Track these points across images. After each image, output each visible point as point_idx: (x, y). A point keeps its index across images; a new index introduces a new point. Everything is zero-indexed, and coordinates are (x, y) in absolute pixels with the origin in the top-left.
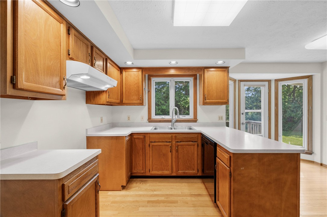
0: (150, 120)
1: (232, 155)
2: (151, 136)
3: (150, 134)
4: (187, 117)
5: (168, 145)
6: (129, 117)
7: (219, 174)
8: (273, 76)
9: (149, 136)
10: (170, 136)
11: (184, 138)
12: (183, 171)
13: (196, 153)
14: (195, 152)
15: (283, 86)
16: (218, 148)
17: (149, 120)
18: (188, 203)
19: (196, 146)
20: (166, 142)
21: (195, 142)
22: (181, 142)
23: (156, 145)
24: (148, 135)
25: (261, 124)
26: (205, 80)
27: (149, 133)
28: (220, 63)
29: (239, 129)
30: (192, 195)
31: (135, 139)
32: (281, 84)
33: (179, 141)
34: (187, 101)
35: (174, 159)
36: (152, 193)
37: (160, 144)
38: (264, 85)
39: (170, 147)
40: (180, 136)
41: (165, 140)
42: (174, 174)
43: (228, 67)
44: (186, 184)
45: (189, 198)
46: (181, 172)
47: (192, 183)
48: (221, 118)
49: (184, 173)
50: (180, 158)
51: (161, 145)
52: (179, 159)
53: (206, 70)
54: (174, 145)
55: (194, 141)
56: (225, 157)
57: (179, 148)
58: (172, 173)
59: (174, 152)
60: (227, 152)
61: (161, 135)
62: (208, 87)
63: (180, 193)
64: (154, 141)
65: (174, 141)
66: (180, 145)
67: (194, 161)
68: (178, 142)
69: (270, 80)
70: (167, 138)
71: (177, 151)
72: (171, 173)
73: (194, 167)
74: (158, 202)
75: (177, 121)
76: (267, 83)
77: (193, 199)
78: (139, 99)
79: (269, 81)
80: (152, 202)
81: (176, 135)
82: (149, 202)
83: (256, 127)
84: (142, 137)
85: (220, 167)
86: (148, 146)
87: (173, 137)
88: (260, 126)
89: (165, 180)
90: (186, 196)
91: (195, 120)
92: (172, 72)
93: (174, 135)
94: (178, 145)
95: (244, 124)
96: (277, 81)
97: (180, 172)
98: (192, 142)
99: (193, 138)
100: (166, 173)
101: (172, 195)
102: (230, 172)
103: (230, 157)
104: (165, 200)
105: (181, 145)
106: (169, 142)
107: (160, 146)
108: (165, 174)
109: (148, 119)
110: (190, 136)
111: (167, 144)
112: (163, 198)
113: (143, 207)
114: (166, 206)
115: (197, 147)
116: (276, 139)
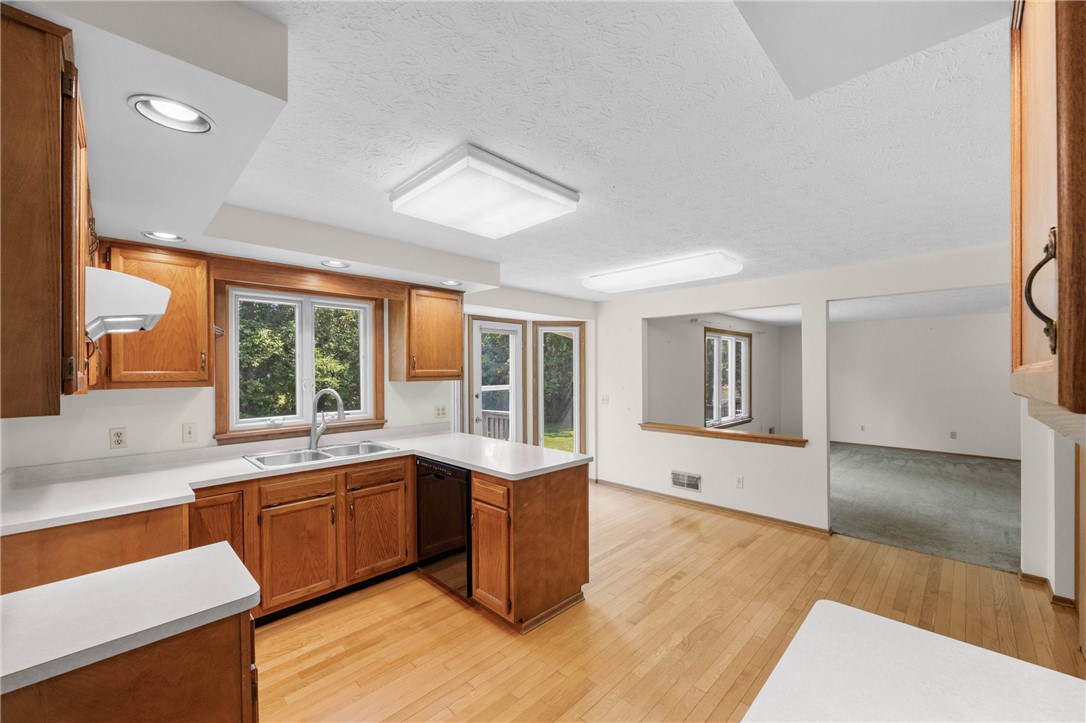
0: (223, 436)
1: (511, 486)
2: (265, 486)
3: (262, 482)
4: (353, 415)
5: (326, 505)
6: (118, 435)
7: (479, 533)
8: (530, 317)
9: (260, 489)
10: (332, 475)
11: (372, 475)
12: (367, 568)
13: (401, 507)
14: (400, 505)
15: (545, 334)
16: (475, 482)
17: (219, 437)
18: (409, 628)
19: (401, 491)
20: (319, 496)
21: (399, 480)
22: (362, 488)
23: (285, 514)
24: (255, 487)
25: (508, 416)
26: (412, 317)
27: (259, 480)
28: (451, 283)
29: (471, 431)
30: (408, 611)
31: (202, 511)
32: (542, 330)
33: (357, 485)
34: (257, 342)
35: (342, 541)
36: (297, 654)
37: (298, 508)
38: (515, 332)
39: (332, 509)
40: (359, 472)
41: (315, 492)
42: (342, 584)
43: (463, 292)
44: (382, 596)
45: (406, 619)
46: (365, 572)
47: (394, 588)
48: (441, 412)
49: (372, 570)
50: (360, 534)
51: (302, 508)
52: (357, 536)
53: (414, 293)
54: (343, 501)
55: (397, 478)
56: (496, 493)
57: (356, 504)
58: (337, 581)
59: (341, 518)
60: (500, 481)
61: (300, 479)
62: (419, 337)
63: (380, 619)
64: (279, 501)
65: (343, 488)
66: (360, 497)
67: (397, 531)
68: (353, 489)
69: (526, 322)
70: (321, 484)
71: (352, 514)
72: (334, 582)
73: (397, 545)
74: (331, 662)
75: (329, 430)
76: (519, 327)
77: (417, 615)
78: (192, 365)
79: (523, 323)
80: (317, 668)
81: (348, 470)
82: (302, 674)
83: (497, 424)
84: (230, 496)
85: (482, 518)
86: (255, 520)
87: (341, 479)
88: (506, 421)
89: (313, 610)
90: (394, 617)
91: (378, 422)
92: (312, 283)
93: (343, 471)
94: (355, 499)
95: (480, 420)
96: (536, 324)
97: (361, 573)
98: (392, 482)
99: (393, 470)
100: (319, 587)
101: (360, 631)
102: (509, 517)
103: (508, 489)
104: (348, 648)
105: (363, 497)
106: (328, 495)
107: (299, 513)
108: (316, 593)
109: (217, 434)
110: (387, 467)
111: (321, 503)
112: (341, 649)
113: (295, 690)
114: (359, 659)
115: (403, 491)
116: (536, 443)
